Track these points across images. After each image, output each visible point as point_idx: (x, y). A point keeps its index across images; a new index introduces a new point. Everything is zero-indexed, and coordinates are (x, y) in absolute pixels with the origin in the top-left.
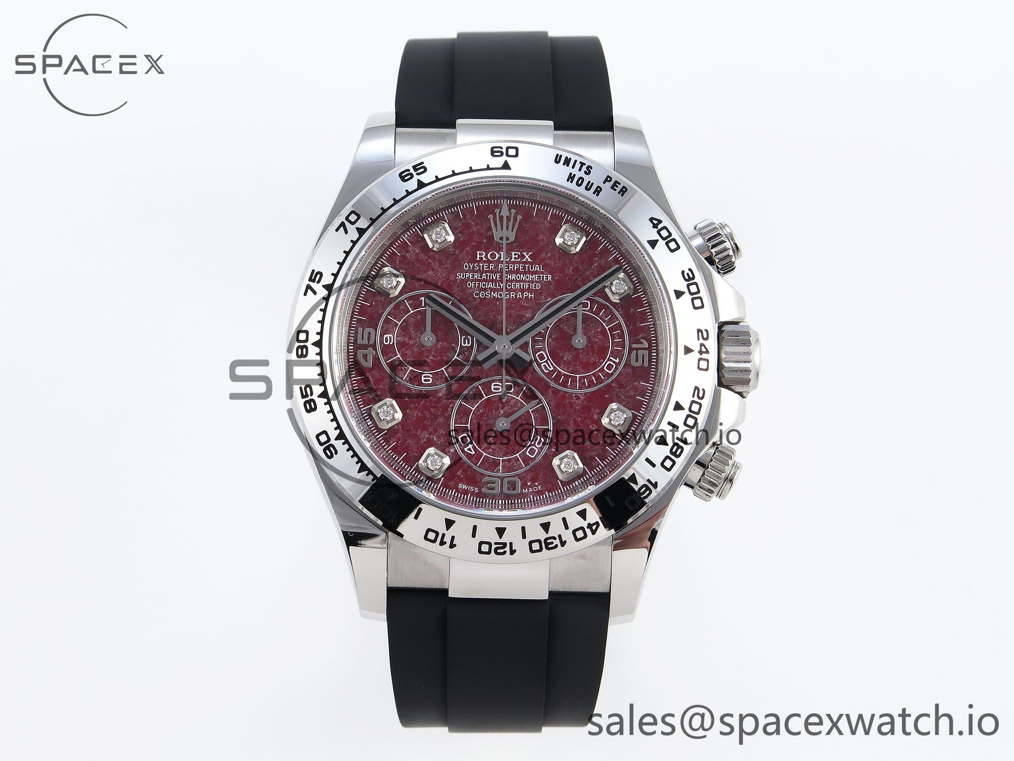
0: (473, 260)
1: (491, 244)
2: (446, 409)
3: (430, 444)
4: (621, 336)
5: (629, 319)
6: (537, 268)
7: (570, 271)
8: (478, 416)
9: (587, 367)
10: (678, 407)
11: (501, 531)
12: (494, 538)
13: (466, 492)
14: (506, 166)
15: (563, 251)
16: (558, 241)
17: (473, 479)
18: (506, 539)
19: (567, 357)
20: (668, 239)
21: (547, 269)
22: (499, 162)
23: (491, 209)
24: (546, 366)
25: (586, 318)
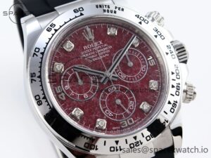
0: (83, 50)
1: (86, 43)
2: (97, 104)
3: (97, 118)
4: (143, 57)
5: (143, 51)
6: (105, 45)
7: (117, 42)
8: (109, 102)
9: (136, 72)
10: (173, 73)
11: (135, 138)
12: (134, 141)
13: (116, 130)
14: (82, 14)
15: (112, 36)
16: (108, 33)
17: (116, 124)
18: (138, 140)
19: (128, 71)
20: (144, 20)
21: (109, 44)
22: (78, 14)
23: (82, 31)
24: (123, 76)
25: (129, 56)
